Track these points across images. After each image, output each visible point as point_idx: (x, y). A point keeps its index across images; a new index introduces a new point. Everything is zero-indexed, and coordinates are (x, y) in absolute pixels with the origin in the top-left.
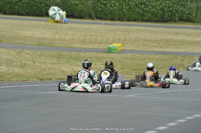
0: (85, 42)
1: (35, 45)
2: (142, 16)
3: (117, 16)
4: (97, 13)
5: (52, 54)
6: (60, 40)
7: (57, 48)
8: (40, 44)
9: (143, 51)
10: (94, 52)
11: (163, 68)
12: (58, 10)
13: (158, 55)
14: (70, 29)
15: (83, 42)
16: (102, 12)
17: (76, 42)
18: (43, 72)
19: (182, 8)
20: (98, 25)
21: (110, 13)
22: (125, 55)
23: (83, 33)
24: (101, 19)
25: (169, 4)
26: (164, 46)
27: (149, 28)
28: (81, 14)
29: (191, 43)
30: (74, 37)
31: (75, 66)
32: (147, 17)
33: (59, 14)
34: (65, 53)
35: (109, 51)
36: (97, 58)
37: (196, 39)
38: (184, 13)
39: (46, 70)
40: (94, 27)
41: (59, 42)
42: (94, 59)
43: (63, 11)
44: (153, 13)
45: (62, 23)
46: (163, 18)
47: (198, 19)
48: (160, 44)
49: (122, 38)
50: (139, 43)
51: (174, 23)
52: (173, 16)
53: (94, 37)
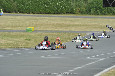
0: (13, 26)
2: (45, 10)
3: (31, 11)
4: (20, 9)
9: (47, 31)
10: (19, 32)
13: (55, 33)
14: (4, 19)
15: (12, 26)
16: (22, 9)
17: (7, 27)
19: (68, 6)
20: (20, 16)
21: (27, 9)
22: (36, 34)
23: (12, 21)
24: (22, 12)
25: (60, 3)
26: (58, 27)
27: (50, 18)
28: (10, 10)
29: (73, 26)
30: (6, 24)
31: (8, 40)
32: (48, 11)
34: (1, 33)
35: (27, 31)
36: (20, 35)
37: (76, 23)
38: (69, 9)
40: (18, 17)
44: (51, 9)
46: (57, 12)
47: (77, 12)
48: (56, 26)
49: (34, 23)
50: (44, 26)
51: (63, 14)
52: (63, 10)
53: (18, 23)
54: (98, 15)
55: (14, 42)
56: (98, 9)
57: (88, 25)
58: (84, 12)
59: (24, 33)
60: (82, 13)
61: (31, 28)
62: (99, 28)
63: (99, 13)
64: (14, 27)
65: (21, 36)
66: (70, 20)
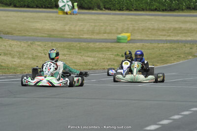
1: (45, 37)
2: (150, 5)
3: (125, 6)
4: (106, 3)
5: (62, 45)
6: (69, 31)
7: (67, 40)
8: (50, 36)
9: (152, 40)
10: (104, 42)
11: (172, 56)
12: (67, 2)
13: (166, 43)
15: (93, 32)
16: (110, 3)
17: (85, 33)
20: (107, 16)
21: (118, 4)
22: (134, 45)
23: (91, 24)
24: (109, 9)
26: (172, 34)
27: (157, 17)
28: (90, 5)
30: (84, 28)
31: (85, 56)
32: (155, 7)
33: (68, 5)
34: (75, 44)
35: (118, 41)
36: (106, 48)
38: (191, 1)
40: (103, 17)
41: (69, 33)
42: (104, 49)
45: (71, 14)
46: (170, 7)
48: (168, 33)
49: (131, 28)
50: (148, 33)
51: (181, 12)
52: (180, 5)
53: (103, 28)
55: (96, 59)
59: (113, 45)
61: (125, 35)
64: (97, 33)
65: (108, 49)
66: (193, 22)
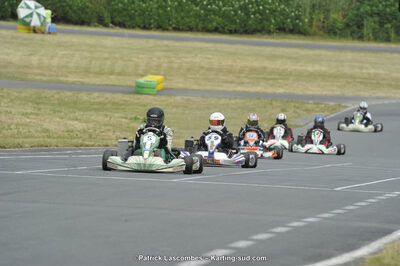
0: (90, 72)
3: (155, 20)
4: (115, 14)
5: (23, 95)
6: (39, 68)
7: (34, 84)
9: (207, 91)
12: (36, 7)
13: (235, 98)
14: (59, 45)
15: (87, 71)
16: (125, 12)
17: (70, 73)
18: (5, 131)
19: (282, 6)
20: (116, 39)
21: (139, 15)
22: (171, 100)
23: (86, 54)
24: (122, 25)
26: (245, 80)
27: (219, 46)
28: (83, 16)
29: (299, 76)
30: (68, 62)
31: (70, 119)
32: (214, 24)
33: (39, 15)
34: (49, 93)
35: (139, 90)
36: (114, 103)
37: (310, 68)
38: (287, 16)
39: (12, 127)
40: (109, 42)
41: (37, 71)
42: (109, 106)
43: (46, 8)
44: (224, 16)
45: (43, 33)
46: (245, 26)
47: (314, 28)
48: (239, 77)
49: (165, 65)
50: (198, 76)
51: (267, 36)
52: (265, 22)
53: (109, 62)
54: (388, 40)
55: (91, 125)
56: (390, 22)
57: (353, 77)
58: (340, 30)
59: (127, 98)
60: (331, 32)
61: (152, 79)
62: (390, 85)
63: (393, 36)
64: (96, 73)
65: (117, 106)
66: (289, 58)
